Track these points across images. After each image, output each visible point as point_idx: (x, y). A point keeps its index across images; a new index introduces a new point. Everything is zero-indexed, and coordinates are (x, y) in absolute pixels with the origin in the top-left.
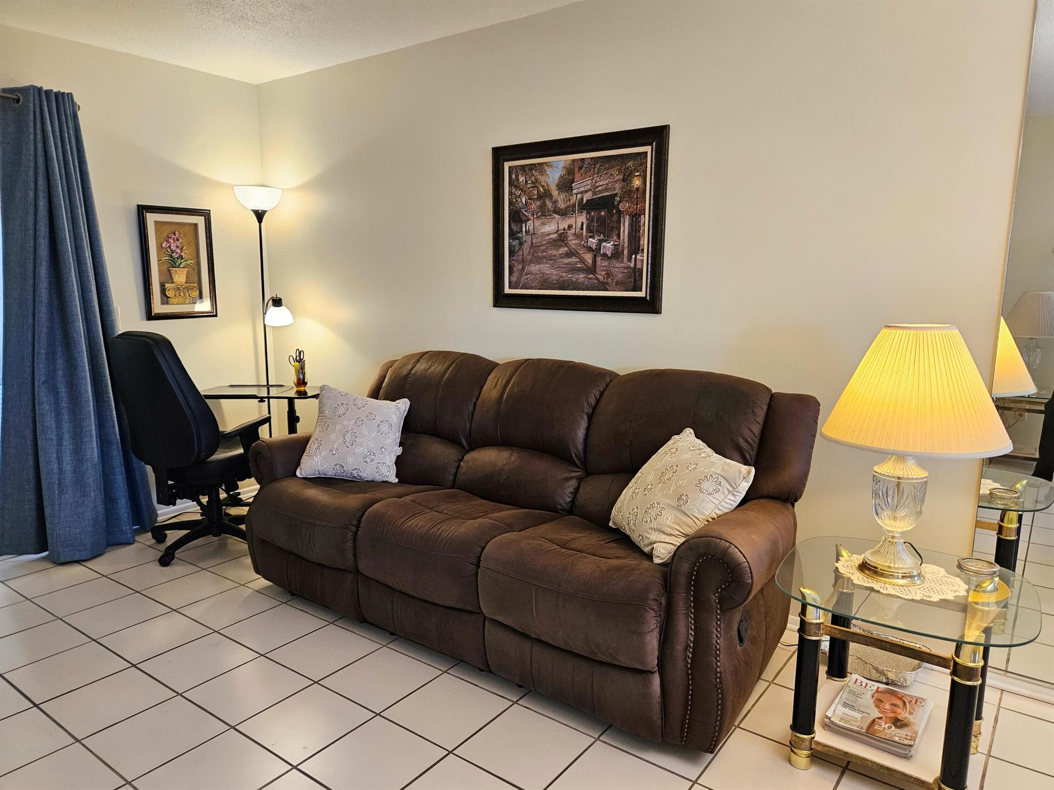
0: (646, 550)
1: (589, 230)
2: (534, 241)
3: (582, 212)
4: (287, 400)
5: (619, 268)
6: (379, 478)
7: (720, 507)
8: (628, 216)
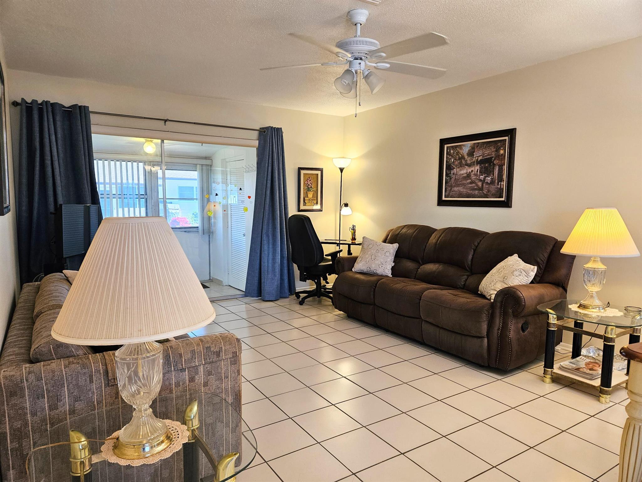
0: (489, 297)
1: (480, 172)
2: (456, 177)
3: (477, 165)
4: (348, 245)
5: (493, 188)
6: (384, 274)
7: (521, 282)
8: (497, 166)
